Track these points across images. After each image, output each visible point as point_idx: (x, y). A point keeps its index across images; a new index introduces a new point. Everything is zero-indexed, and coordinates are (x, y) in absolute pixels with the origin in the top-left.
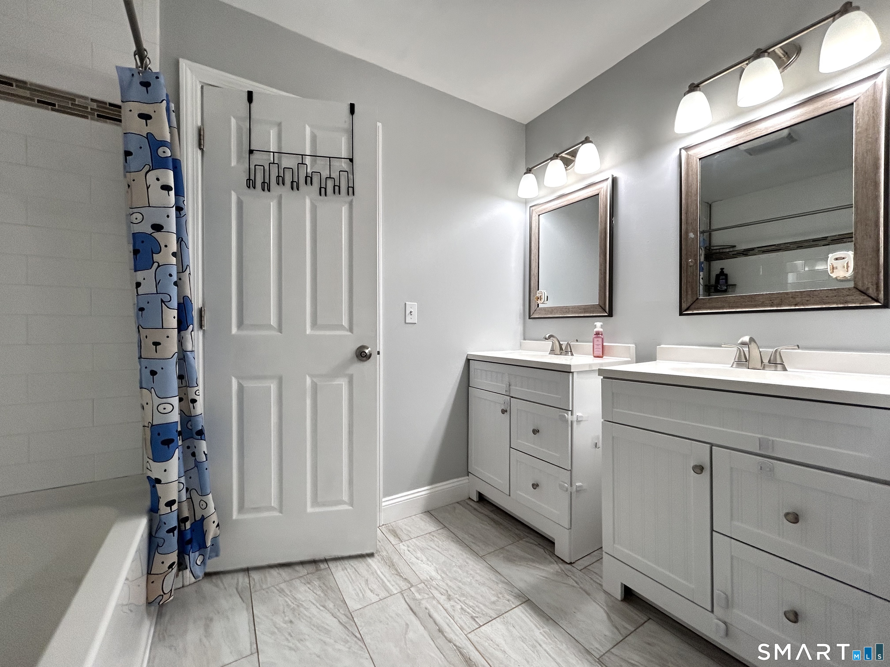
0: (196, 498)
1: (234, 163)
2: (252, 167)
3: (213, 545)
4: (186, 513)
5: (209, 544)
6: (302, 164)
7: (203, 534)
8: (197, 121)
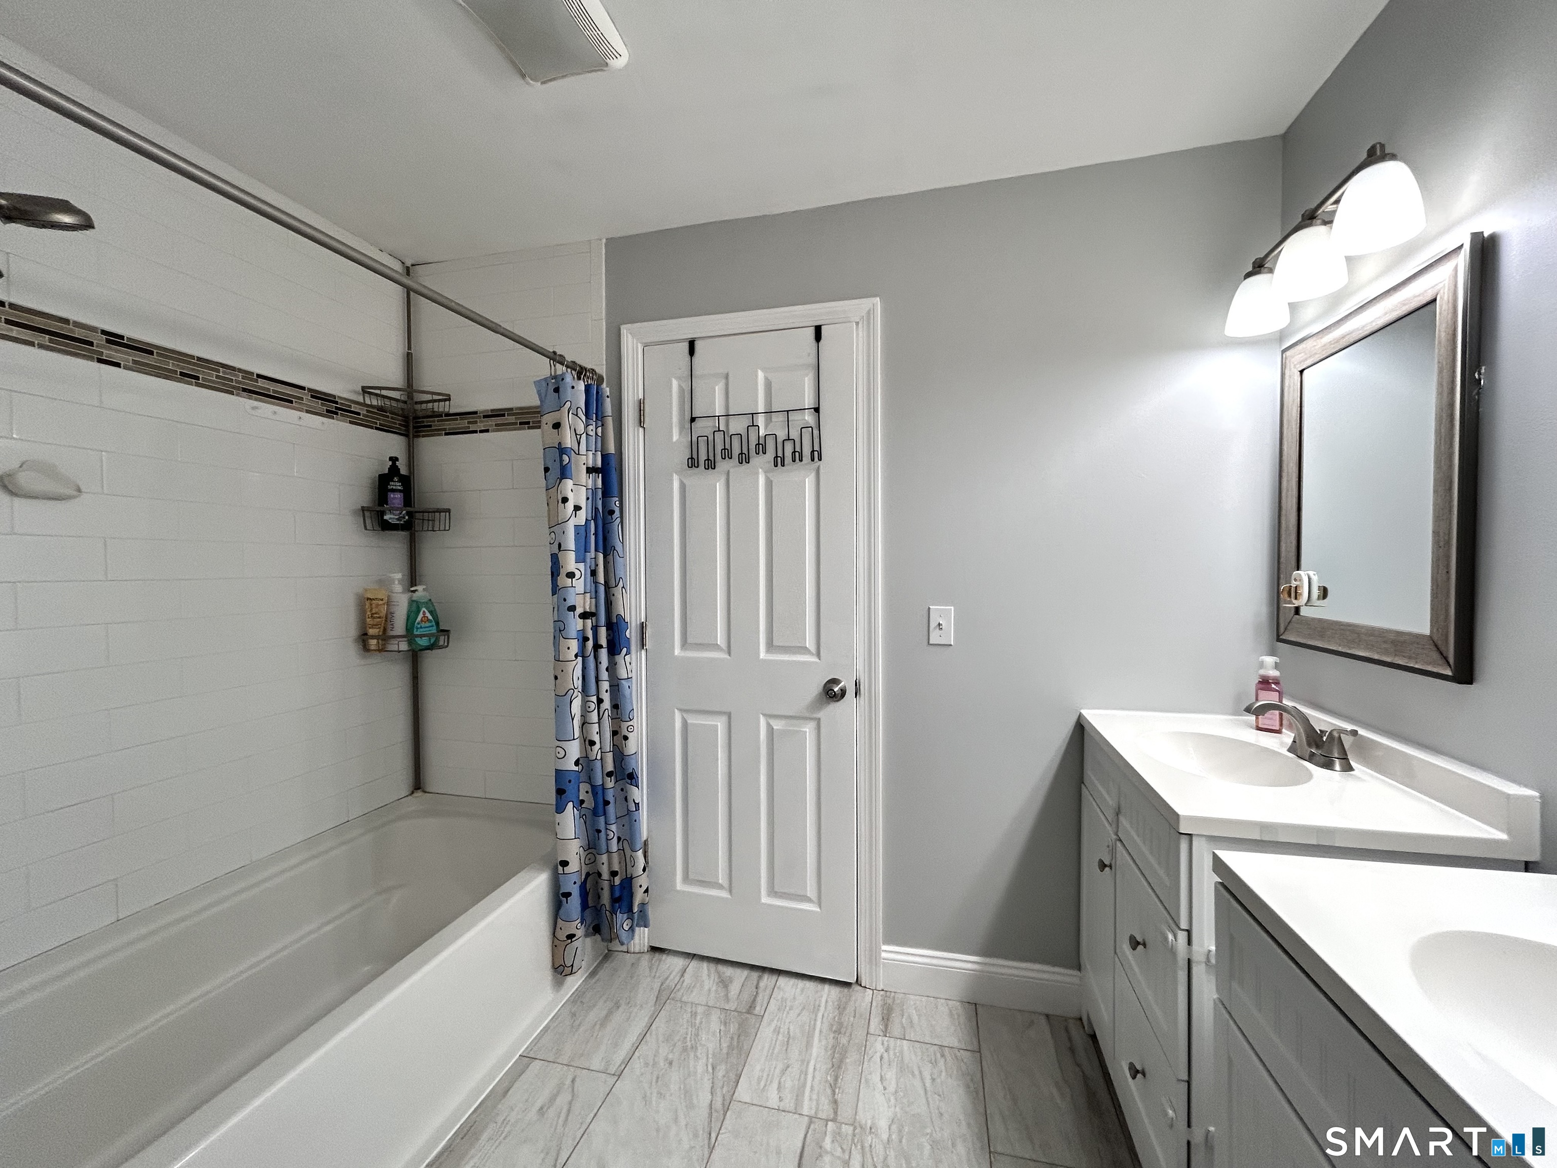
0: (628, 852)
1: (675, 437)
2: (695, 439)
3: (641, 911)
4: (616, 868)
5: (636, 909)
6: (753, 426)
7: (631, 895)
8: (638, 394)
